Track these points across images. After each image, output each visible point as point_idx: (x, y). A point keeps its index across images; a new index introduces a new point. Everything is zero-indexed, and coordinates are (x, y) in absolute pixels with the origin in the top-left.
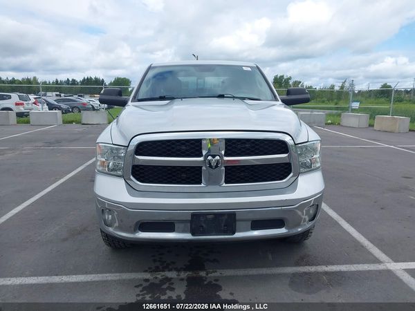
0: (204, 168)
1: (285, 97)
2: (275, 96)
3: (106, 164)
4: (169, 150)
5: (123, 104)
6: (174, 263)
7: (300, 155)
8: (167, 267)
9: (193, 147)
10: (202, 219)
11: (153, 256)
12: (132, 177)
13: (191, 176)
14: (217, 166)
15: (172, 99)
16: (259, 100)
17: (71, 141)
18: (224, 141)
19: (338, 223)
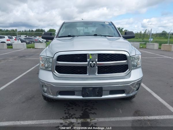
0: (88, 67)
1: (124, 35)
2: (120, 35)
3: (44, 65)
4: (72, 59)
5: (52, 39)
6: (74, 114)
7: (132, 61)
8: (71, 117)
9: (83, 57)
10: (87, 90)
11: (65, 111)
12: (55, 71)
13: (82, 70)
14: (94, 66)
15: (74, 36)
16: (113, 37)
17: (30, 56)
18: (97, 55)
19: (151, 94)
